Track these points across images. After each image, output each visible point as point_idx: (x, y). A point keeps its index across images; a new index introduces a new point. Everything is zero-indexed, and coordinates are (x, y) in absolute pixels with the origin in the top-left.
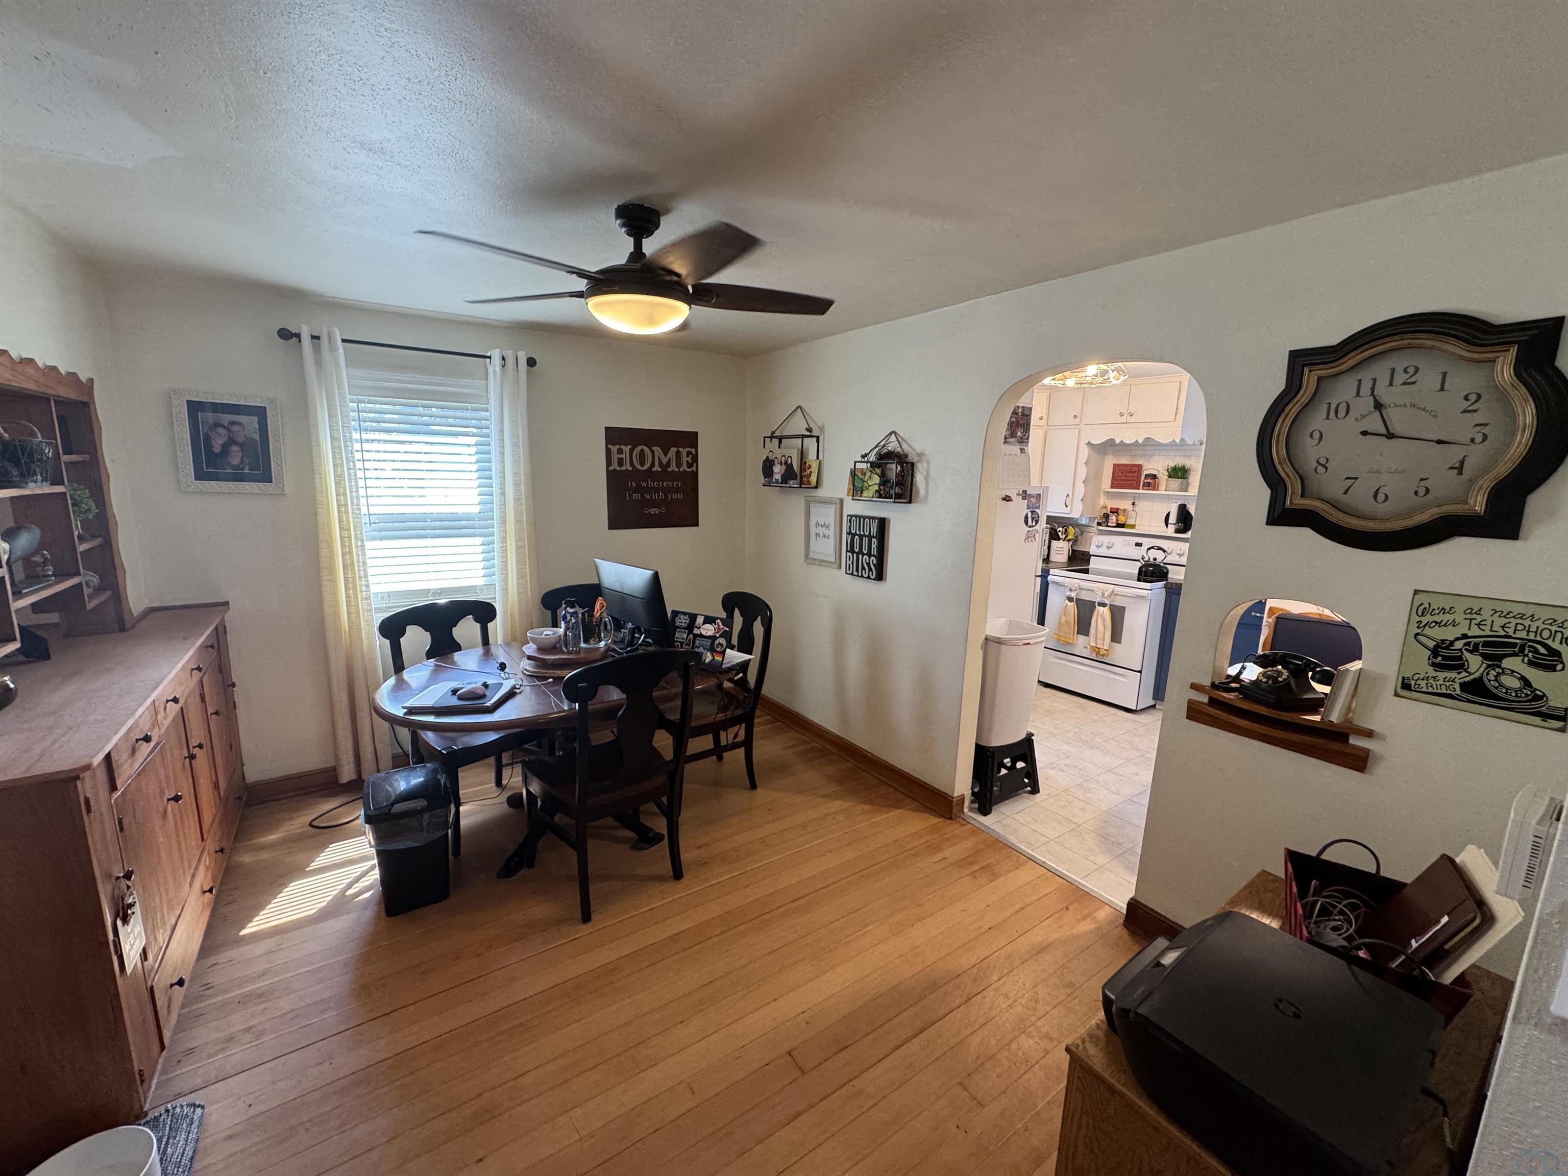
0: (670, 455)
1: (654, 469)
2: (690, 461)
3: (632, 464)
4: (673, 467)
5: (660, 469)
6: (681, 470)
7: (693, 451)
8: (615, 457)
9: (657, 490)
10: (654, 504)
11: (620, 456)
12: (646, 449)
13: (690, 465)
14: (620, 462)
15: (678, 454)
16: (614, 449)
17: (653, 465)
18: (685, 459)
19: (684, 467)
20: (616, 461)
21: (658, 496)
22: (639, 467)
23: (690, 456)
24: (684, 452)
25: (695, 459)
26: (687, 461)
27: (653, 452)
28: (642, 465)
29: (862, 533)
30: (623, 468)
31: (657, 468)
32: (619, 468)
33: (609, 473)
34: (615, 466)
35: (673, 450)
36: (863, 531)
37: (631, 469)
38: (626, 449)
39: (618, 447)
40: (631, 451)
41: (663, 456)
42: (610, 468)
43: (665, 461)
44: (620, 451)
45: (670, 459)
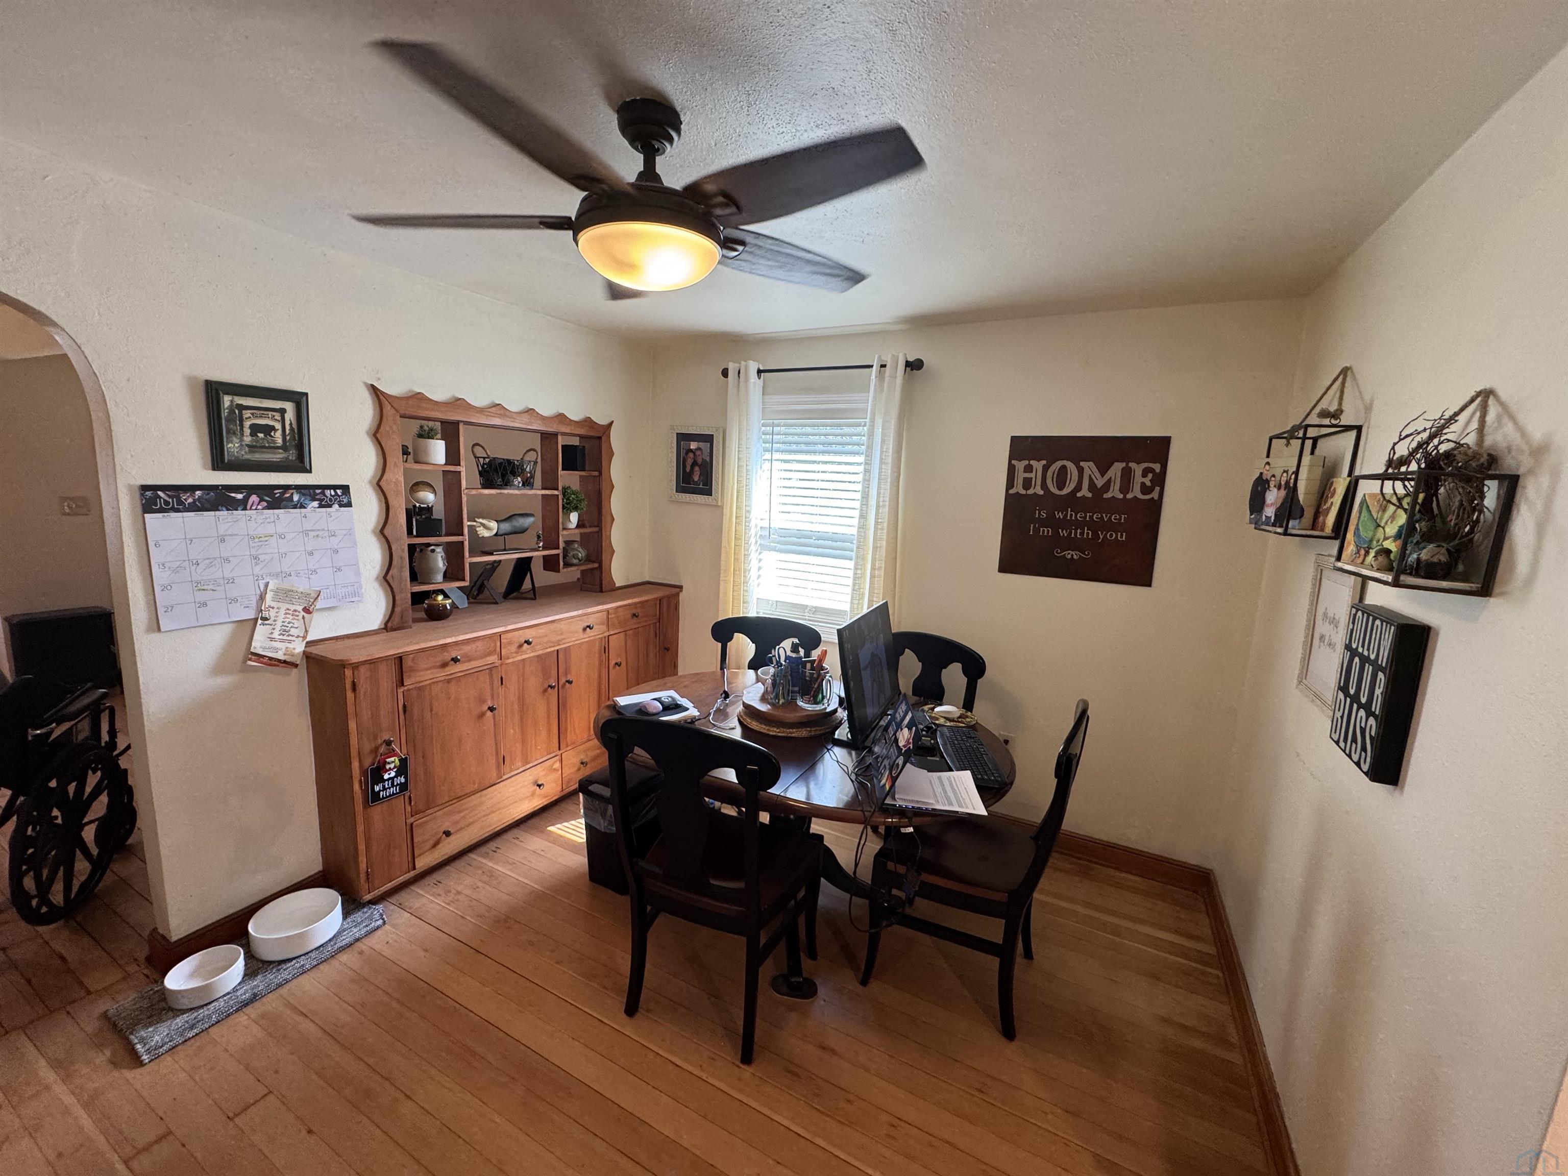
0: (1110, 473)
1: (1079, 495)
2: (1148, 484)
3: (1044, 486)
4: (1115, 492)
5: (1090, 495)
6: (1129, 496)
7: (1157, 467)
8: (1021, 476)
9: (1079, 525)
10: (1071, 544)
11: (1027, 475)
12: (1070, 465)
13: (1145, 489)
14: (1027, 483)
15: (1127, 475)
16: (1020, 465)
17: (1079, 487)
18: (1138, 479)
19: (1136, 492)
20: (1021, 481)
21: (1082, 534)
22: (1055, 491)
23: (1150, 476)
24: (1137, 469)
25: (1160, 480)
26: (1143, 484)
27: (1081, 470)
28: (1060, 488)
29: (1366, 653)
30: (1031, 492)
31: (1085, 492)
32: (1023, 492)
33: (1008, 497)
34: (1019, 488)
35: (1118, 467)
36: (1368, 650)
37: (1042, 493)
38: (1038, 465)
39: (1026, 462)
40: (1045, 469)
41: (1098, 475)
42: (1011, 492)
43: (1100, 483)
44: (1029, 469)
45: (1109, 480)
